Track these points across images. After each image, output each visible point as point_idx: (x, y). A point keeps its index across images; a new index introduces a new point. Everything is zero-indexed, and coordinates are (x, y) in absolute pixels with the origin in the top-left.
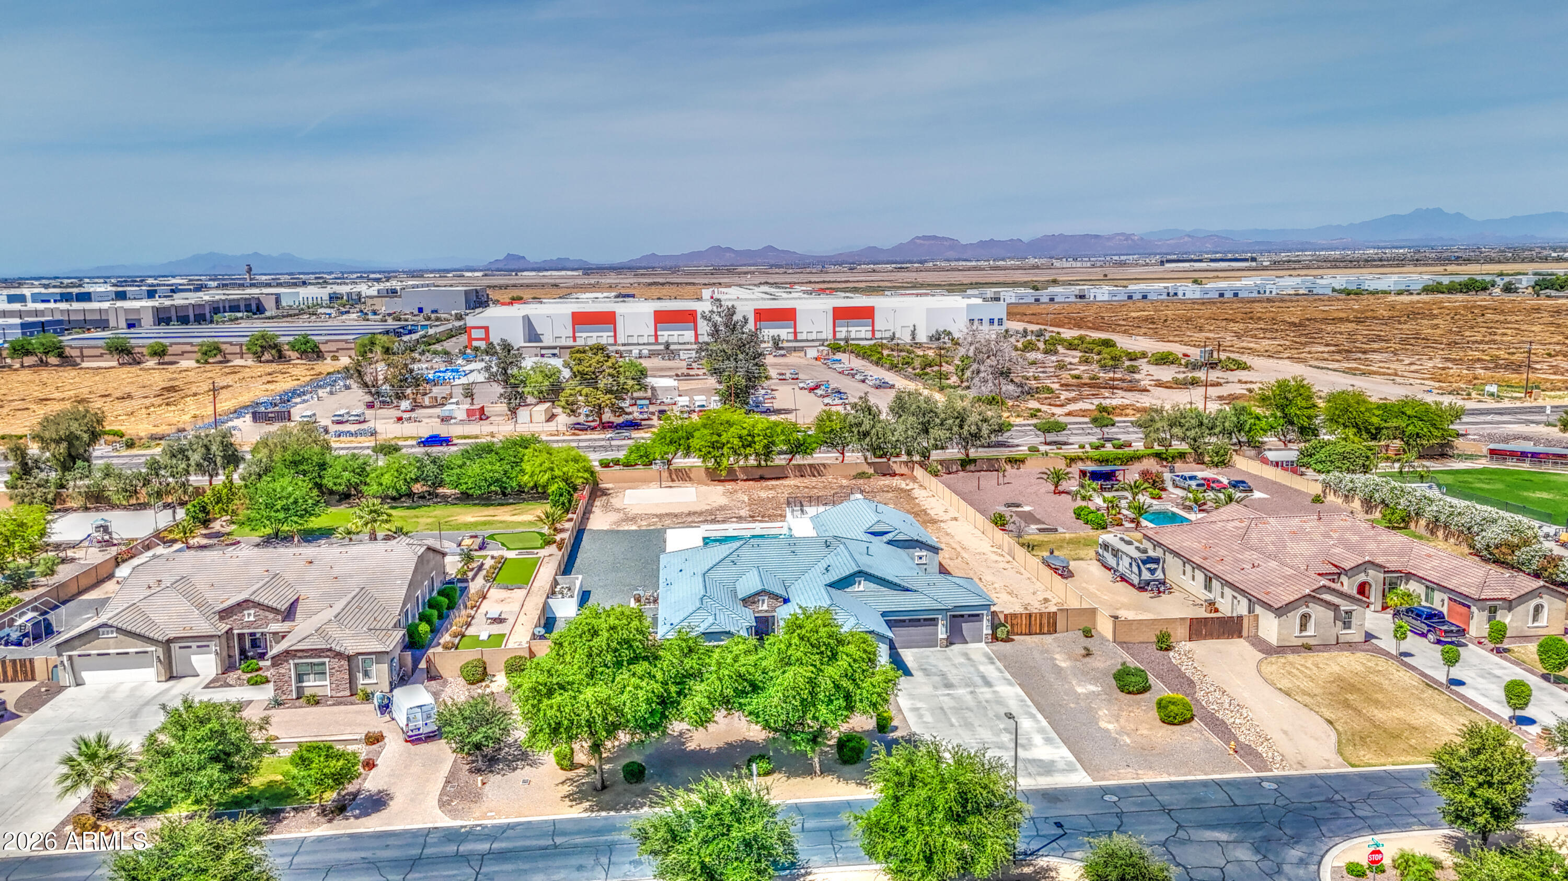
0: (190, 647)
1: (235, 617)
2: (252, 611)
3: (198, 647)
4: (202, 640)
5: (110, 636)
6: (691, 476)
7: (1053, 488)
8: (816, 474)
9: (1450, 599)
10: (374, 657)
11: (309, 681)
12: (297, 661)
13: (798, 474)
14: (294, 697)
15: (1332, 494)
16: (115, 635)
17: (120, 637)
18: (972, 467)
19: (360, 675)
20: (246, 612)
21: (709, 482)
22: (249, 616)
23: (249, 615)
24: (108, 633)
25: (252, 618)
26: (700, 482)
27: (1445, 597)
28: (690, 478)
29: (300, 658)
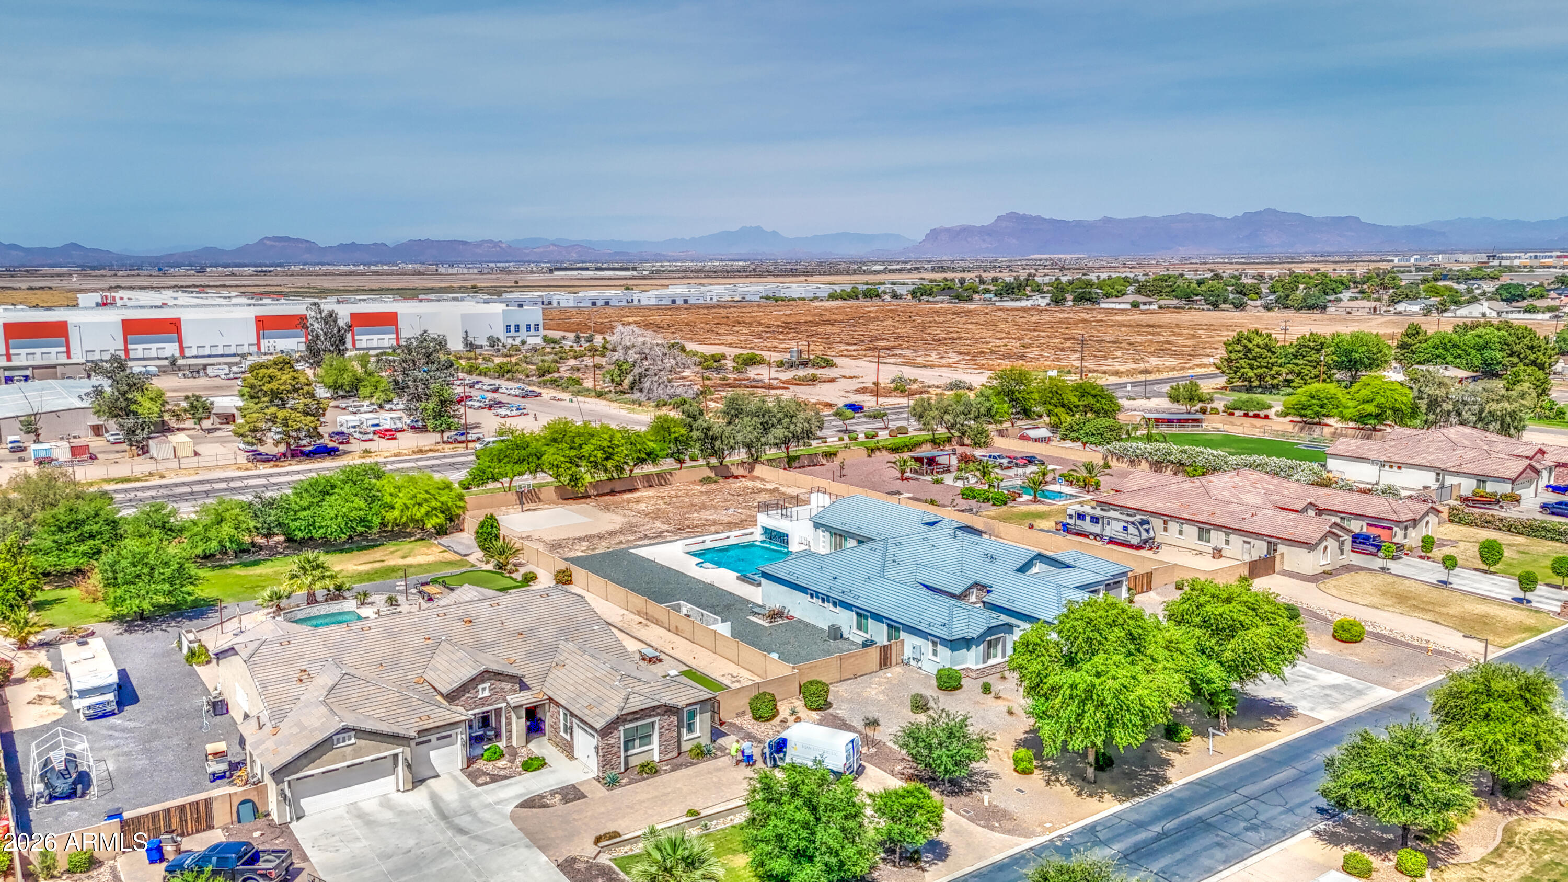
0: (430, 741)
1: (467, 695)
2: (487, 685)
3: (438, 739)
4: (443, 732)
5: (348, 743)
6: (541, 497)
7: (899, 475)
8: (663, 483)
9: (1368, 524)
10: (698, 707)
11: (634, 748)
12: (627, 726)
13: (646, 484)
14: (623, 770)
15: (1114, 460)
16: (353, 741)
17: (362, 743)
18: (796, 464)
19: (685, 731)
20: (480, 687)
21: (561, 501)
22: (484, 691)
23: (484, 689)
24: (344, 741)
25: (487, 693)
26: (551, 502)
27: (1364, 524)
28: (539, 498)
29: (631, 721)
